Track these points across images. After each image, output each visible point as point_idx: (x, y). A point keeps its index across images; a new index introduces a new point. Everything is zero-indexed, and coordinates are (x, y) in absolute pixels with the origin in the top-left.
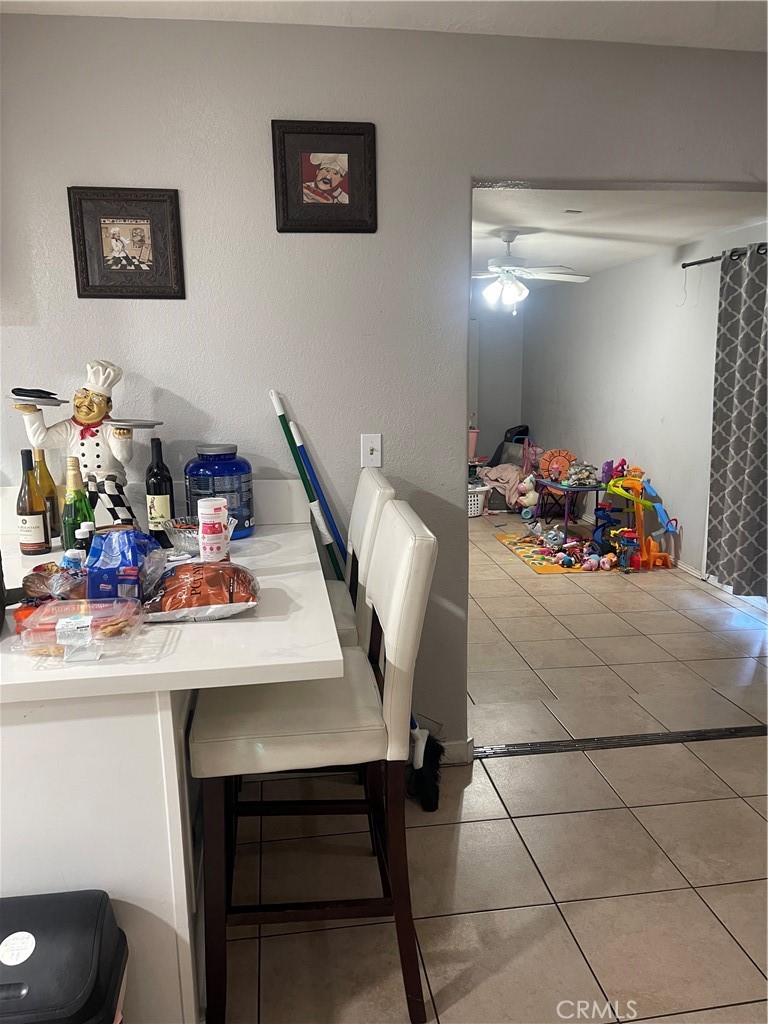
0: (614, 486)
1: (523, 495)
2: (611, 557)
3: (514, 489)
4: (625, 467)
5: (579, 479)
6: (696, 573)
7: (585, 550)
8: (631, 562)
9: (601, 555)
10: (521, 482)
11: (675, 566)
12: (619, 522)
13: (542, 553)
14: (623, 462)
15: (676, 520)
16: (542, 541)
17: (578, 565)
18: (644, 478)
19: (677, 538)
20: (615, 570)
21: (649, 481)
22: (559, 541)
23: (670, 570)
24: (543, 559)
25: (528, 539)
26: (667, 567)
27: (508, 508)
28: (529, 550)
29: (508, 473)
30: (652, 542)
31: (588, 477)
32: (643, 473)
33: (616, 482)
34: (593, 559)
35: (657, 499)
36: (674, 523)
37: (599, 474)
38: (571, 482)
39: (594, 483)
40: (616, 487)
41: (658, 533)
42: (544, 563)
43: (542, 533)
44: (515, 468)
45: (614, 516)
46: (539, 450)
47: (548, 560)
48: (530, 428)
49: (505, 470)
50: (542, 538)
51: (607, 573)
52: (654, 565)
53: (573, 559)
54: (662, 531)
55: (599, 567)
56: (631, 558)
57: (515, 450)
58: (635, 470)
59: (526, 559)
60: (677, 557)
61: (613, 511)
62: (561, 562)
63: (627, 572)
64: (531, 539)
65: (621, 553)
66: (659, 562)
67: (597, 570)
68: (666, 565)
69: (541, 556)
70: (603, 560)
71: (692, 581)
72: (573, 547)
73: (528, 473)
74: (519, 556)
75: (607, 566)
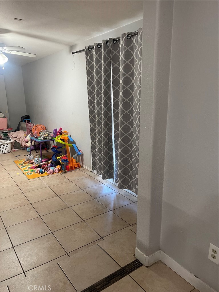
0: (58, 139)
1: (27, 142)
2: (58, 167)
3: (23, 140)
4: (62, 131)
5: (44, 137)
6: (89, 169)
7: (49, 165)
8: (66, 168)
9: (55, 167)
10: (25, 138)
11: (82, 167)
12: (61, 152)
13: (32, 168)
14: (61, 129)
15: (81, 150)
16: (33, 163)
17: (46, 172)
18: (69, 135)
19: (82, 156)
20: (60, 172)
21: (70, 136)
22: (39, 162)
23: (80, 169)
24: (32, 171)
25: (27, 162)
26: (80, 168)
27: (22, 148)
28: (27, 167)
29: (21, 134)
30: (73, 159)
31: (48, 136)
32: (68, 133)
33: (58, 138)
34: (51, 169)
35: (74, 143)
36: (80, 151)
37: (52, 134)
38: (41, 138)
39: (50, 138)
40: (58, 140)
41: (75, 156)
42: (32, 173)
43: (33, 158)
44: (23, 132)
45: (59, 150)
46: (32, 125)
47: (34, 171)
48: (30, 116)
49: (19, 133)
50: (32, 161)
51: (57, 174)
52: (75, 167)
53: (43, 170)
54: (76, 155)
55: (54, 172)
56: (66, 167)
57: (24, 125)
58: (65, 132)
59: (25, 172)
60: (83, 163)
61: (58, 148)
62: (39, 172)
63: (65, 173)
64: (29, 161)
65: (62, 164)
66: (76, 166)
67: (53, 173)
68: (79, 167)
69: (31, 170)
70: (55, 169)
71: (88, 173)
72: (44, 164)
73: (28, 134)
74: (22, 171)
75: (57, 171)
